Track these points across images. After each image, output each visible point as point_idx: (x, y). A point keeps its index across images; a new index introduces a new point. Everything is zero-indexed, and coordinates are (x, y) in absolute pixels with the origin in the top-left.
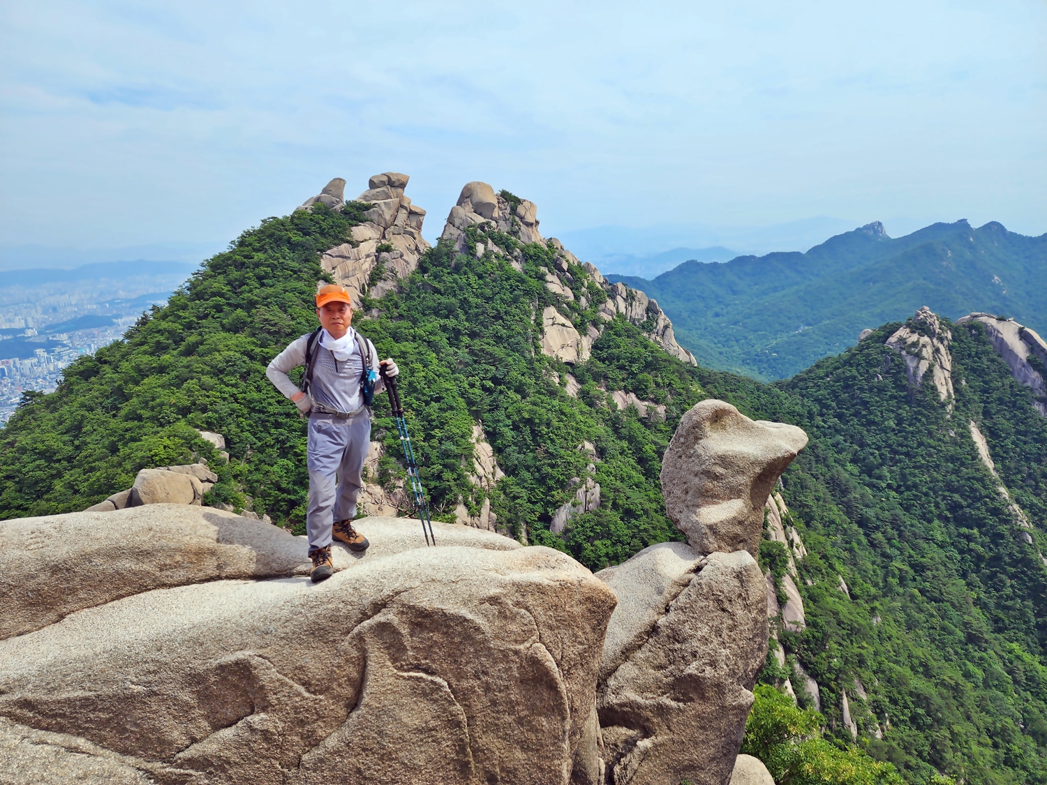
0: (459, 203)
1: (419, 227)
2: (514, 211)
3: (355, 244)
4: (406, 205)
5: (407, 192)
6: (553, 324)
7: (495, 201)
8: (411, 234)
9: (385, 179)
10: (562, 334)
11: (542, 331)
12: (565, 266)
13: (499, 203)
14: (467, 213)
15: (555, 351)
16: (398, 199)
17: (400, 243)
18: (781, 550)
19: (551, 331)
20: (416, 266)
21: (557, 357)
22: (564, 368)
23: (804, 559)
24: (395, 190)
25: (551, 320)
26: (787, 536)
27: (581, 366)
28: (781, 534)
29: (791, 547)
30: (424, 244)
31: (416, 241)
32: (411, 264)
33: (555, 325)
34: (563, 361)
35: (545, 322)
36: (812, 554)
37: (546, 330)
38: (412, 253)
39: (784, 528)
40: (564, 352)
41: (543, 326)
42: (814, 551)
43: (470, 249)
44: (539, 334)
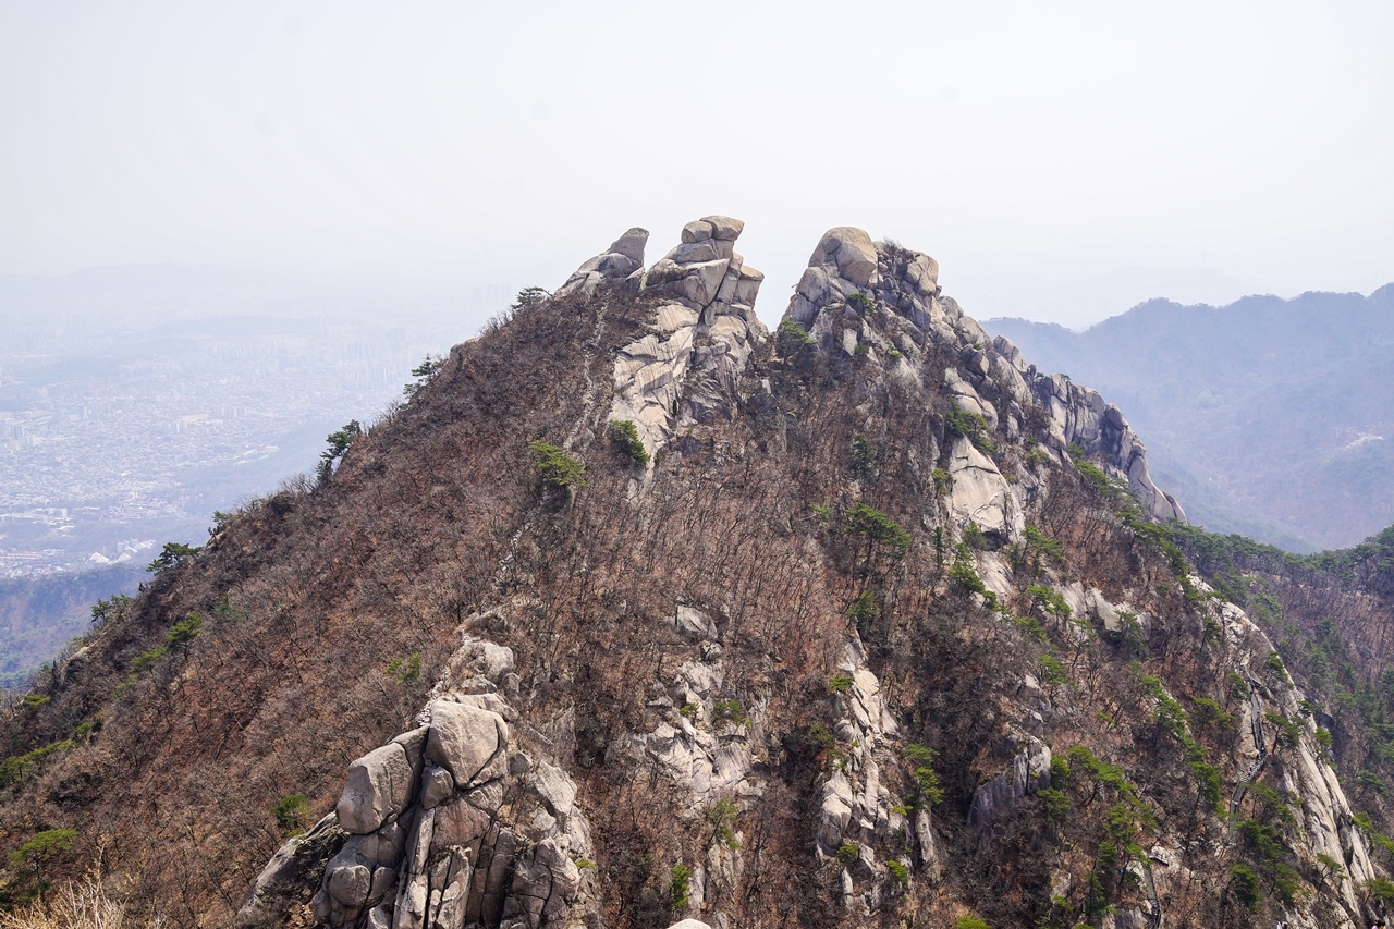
0: (817, 262)
1: (751, 301)
2: (903, 273)
3: (662, 337)
4: (736, 267)
6: (967, 468)
7: (873, 259)
8: (742, 315)
9: (708, 228)
10: (981, 486)
11: (950, 481)
12: (984, 365)
13: (879, 259)
14: (829, 278)
15: (971, 513)
16: (726, 261)
17: (724, 329)
18: (1333, 866)
19: (963, 479)
20: (747, 364)
21: (973, 523)
22: (984, 541)
23: (1369, 881)
24: (721, 245)
25: (964, 463)
26: (1343, 842)
27: (1011, 537)
28: (1334, 838)
29: (1349, 861)
30: (759, 329)
31: (748, 324)
32: (740, 362)
33: (971, 471)
34: (983, 530)
35: (954, 464)
36: (1383, 872)
37: (955, 477)
38: (741, 344)
39: (1339, 827)
40: (983, 514)
41: (951, 470)
42: (1386, 867)
43: (836, 340)
44: (946, 484)
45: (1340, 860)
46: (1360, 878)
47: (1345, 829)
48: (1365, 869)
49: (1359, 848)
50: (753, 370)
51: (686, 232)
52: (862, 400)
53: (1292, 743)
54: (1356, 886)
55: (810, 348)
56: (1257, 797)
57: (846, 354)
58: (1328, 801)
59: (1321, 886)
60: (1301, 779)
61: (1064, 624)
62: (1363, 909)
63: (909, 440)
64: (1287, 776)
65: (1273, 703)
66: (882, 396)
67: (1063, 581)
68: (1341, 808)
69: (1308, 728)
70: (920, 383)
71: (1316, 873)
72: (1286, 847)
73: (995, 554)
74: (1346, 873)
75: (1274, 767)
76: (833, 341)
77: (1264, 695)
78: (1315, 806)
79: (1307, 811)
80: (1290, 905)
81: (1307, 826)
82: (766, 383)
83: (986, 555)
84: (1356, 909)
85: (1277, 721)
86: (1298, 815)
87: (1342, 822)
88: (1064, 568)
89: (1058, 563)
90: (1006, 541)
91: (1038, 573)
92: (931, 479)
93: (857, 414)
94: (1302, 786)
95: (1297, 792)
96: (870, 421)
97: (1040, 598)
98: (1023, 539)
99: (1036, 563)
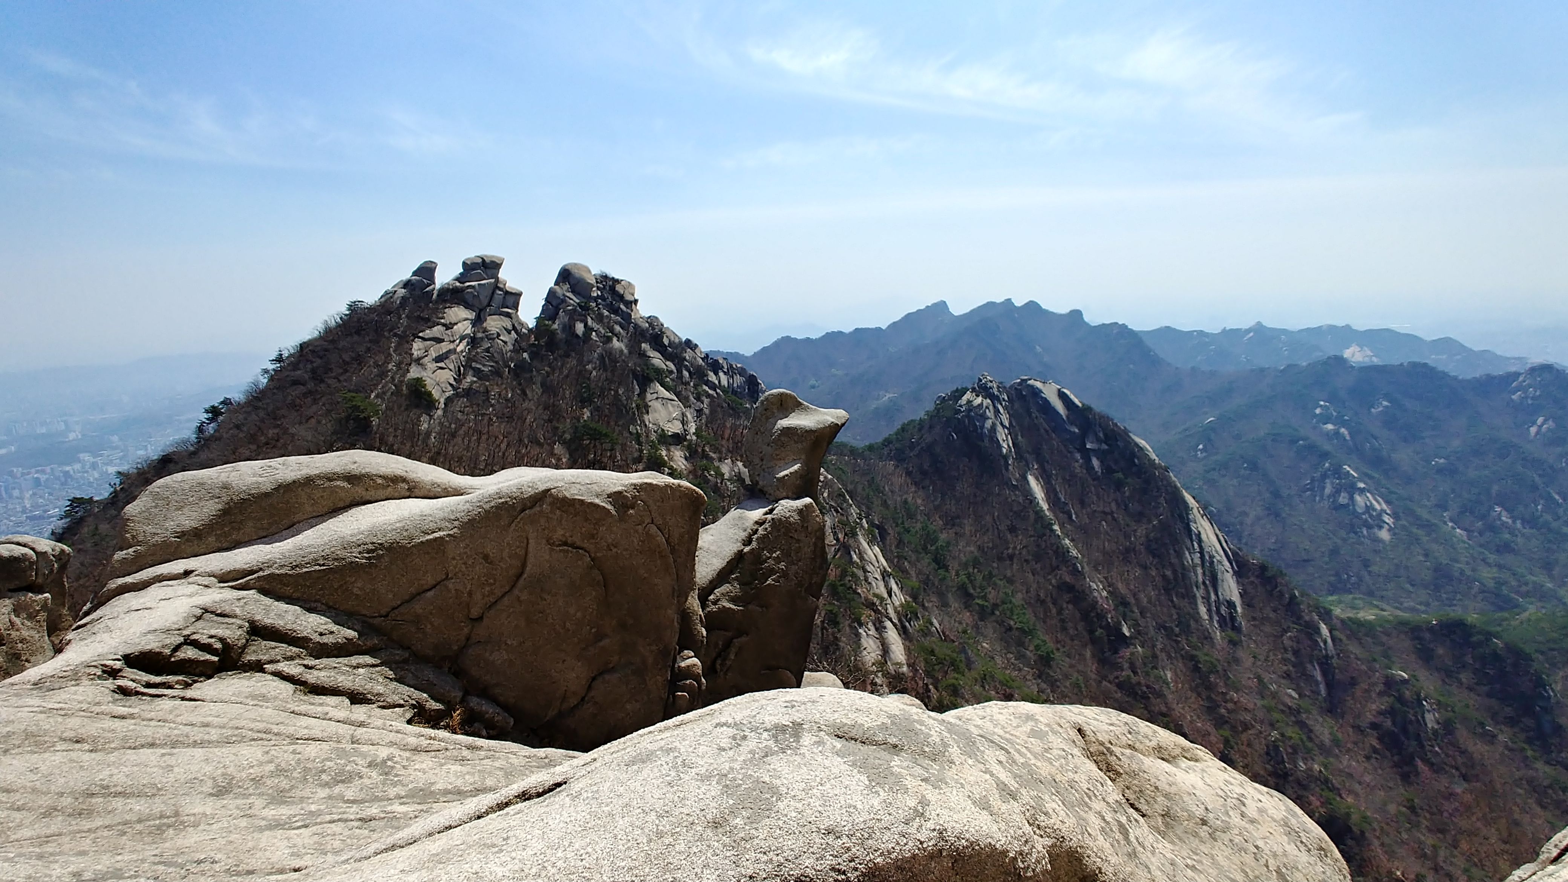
0: (557, 283)
1: (516, 307)
2: (613, 290)
3: (448, 327)
4: (501, 286)
5: (502, 274)
6: (657, 398)
7: (591, 281)
8: (508, 315)
9: (480, 260)
10: (667, 408)
11: (647, 407)
12: (666, 341)
13: (597, 282)
14: (564, 290)
15: (661, 424)
16: (493, 280)
17: (494, 324)
18: (882, 599)
19: (655, 405)
20: (514, 345)
21: (663, 430)
22: (670, 440)
23: (902, 605)
24: (489, 272)
25: (655, 396)
26: (886, 585)
27: (688, 437)
28: (881, 584)
29: (890, 596)
30: (522, 324)
31: (514, 321)
32: (509, 344)
33: (660, 400)
34: (670, 434)
35: (649, 396)
36: (908, 599)
37: (650, 404)
38: (509, 333)
39: (884, 578)
40: (670, 425)
41: (647, 400)
42: (910, 597)
43: (570, 327)
44: (645, 408)
45: (886, 596)
46: (897, 603)
47: (887, 578)
48: (899, 598)
49: (894, 587)
50: (518, 348)
51: (464, 264)
52: (589, 362)
53: (854, 535)
54: (895, 609)
55: (553, 333)
56: (837, 567)
57: (577, 336)
58: (876, 565)
59: (877, 611)
60: (860, 553)
61: (721, 483)
62: (900, 620)
63: (620, 384)
64: (852, 553)
65: (842, 515)
66: (602, 357)
67: (720, 460)
68: (884, 568)
69: (862, 526)
70: (626, 351)
71: (874, 604)
72: (855, 592)
73: (678, 447)
74: (889, 601)
75: (845, 549)
76: (569, 328)
77: (837, 512)
78: (869, 568)
79: (865, 571)
80: (861, 625)
81: (866, 580)
82: (525, 355)
83: (672, 448)
84: (896, 621)
85: (844, 524)
86: (860, 573)
87: (885, 575)
88: (720, 452)
89: (716, 450)
90: (685, 440)
91: (705, 456)
92: (634, 405)
93: (586, 370)
94: (861, 558)
95: (858, 561)
96: (594, 373)
97: (707, 469)
98: (694, 438)
99: (703, 451)
